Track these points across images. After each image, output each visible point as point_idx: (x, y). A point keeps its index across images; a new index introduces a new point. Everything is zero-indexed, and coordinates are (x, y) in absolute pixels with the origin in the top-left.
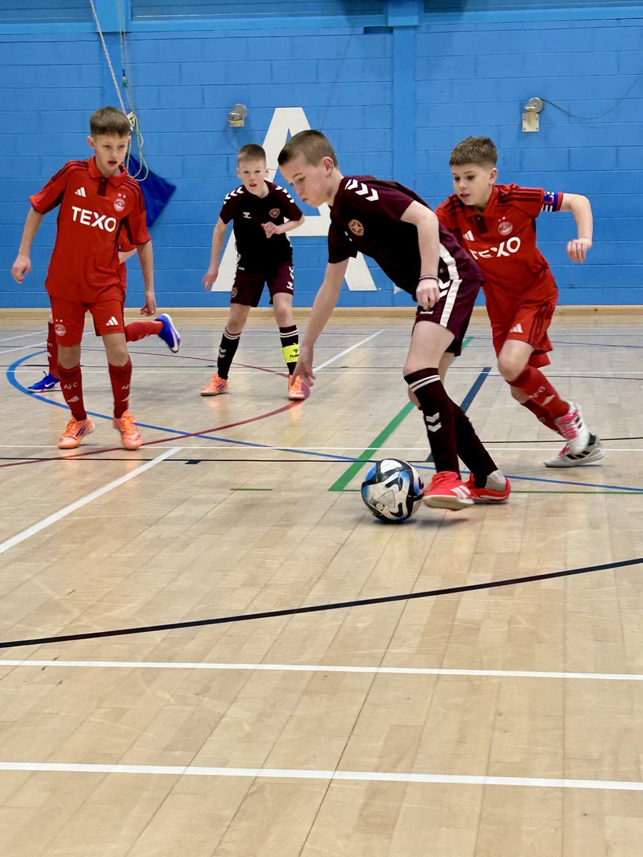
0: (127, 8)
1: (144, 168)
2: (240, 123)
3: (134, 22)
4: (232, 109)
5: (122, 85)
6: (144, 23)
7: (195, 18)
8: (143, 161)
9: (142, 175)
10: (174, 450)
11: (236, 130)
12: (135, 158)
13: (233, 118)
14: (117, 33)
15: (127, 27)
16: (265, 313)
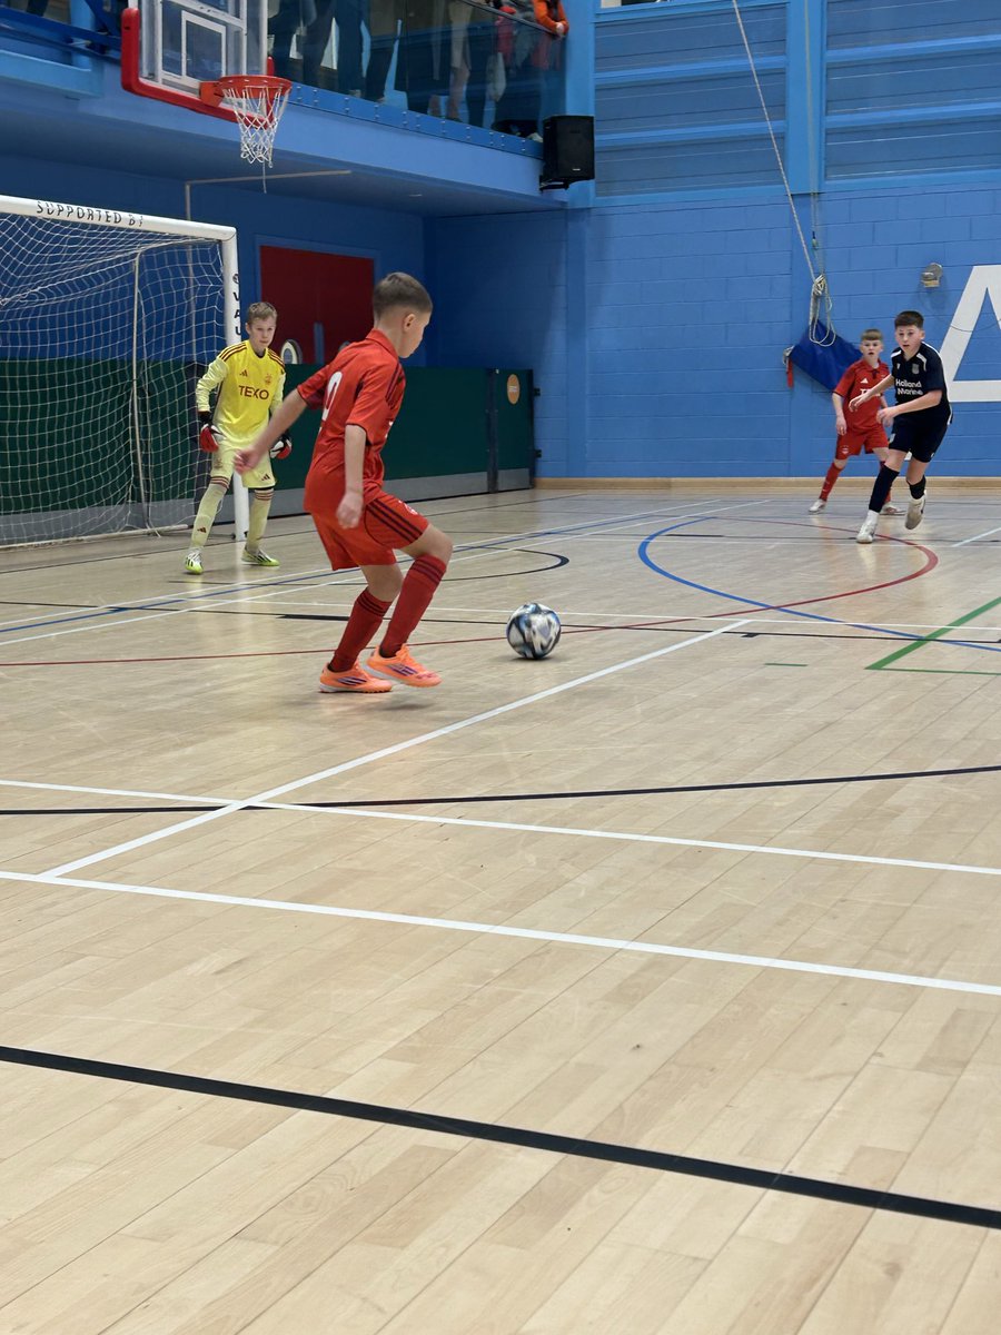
0: (820, 168)
1: (831, 333)
2: (933, 284)
3: (827, 182)
4: (926, 268)
5: (811, 247)
6: (836, 182)
7: (890, 175)
8: (831, 325)
9: (829, 340)
10: (741, 623)
11: (930, 290)
12: (824, 323)
13: (926, 278)
14: (809, 195)
15: (819, 187)
16: (954, 482)
